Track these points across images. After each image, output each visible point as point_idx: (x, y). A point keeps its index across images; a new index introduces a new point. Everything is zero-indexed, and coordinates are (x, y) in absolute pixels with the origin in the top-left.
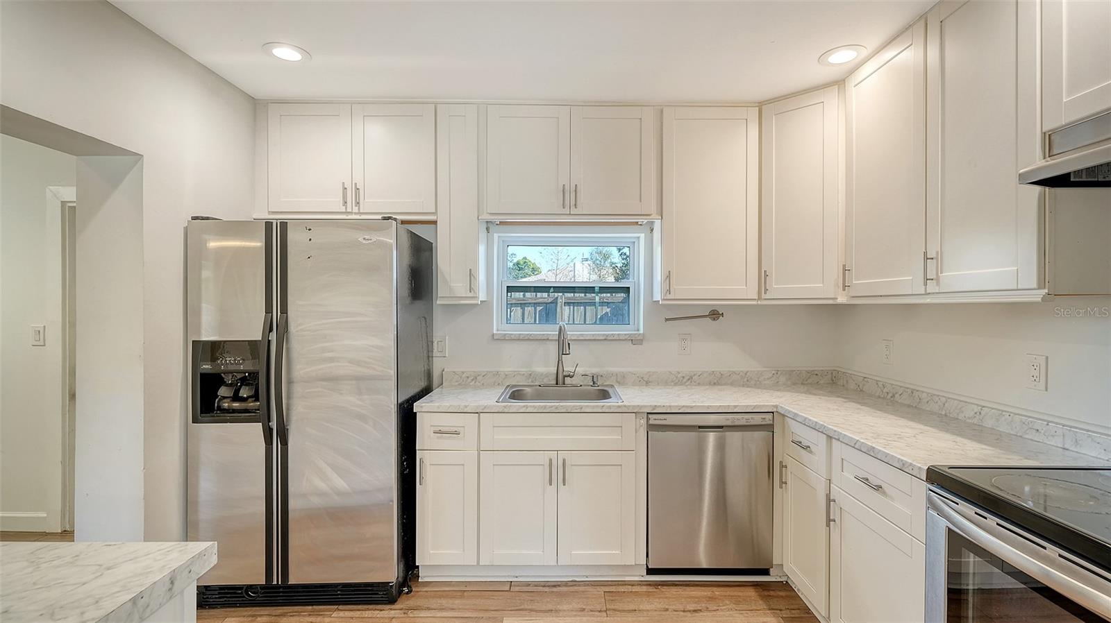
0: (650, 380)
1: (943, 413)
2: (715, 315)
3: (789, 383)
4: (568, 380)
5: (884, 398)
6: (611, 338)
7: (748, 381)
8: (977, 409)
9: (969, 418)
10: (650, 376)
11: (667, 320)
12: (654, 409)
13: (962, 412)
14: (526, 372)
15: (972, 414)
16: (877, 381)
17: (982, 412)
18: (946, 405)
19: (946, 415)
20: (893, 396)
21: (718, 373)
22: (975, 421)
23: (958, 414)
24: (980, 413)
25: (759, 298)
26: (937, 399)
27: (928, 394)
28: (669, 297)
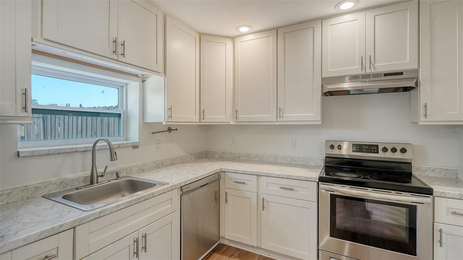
0: (144, 168)
1: (262, 160)
2: (170, 130)
3: (195, 158)
4: (100, 179)
5: (234, 159)
6: (122, 146)
7: (183, 160)
8: (275, 157)
9: (272, 161)
10: (144, 166)
11: (153, 133)
12: (185, 183)
13: (269, 159)
14: (57, 180)
15: (273, 159)
16: (230, 153)
17: (277, 158)
18: (263, 158)
19: (263, 161)
20: (239, 157)
21: (173, 159)
22: (274, 161)
23: (268, 160)
24: (276, 158)
25: (200, 122)
26: (259, 156)
27: (255, 155)
28: (170, 120)
